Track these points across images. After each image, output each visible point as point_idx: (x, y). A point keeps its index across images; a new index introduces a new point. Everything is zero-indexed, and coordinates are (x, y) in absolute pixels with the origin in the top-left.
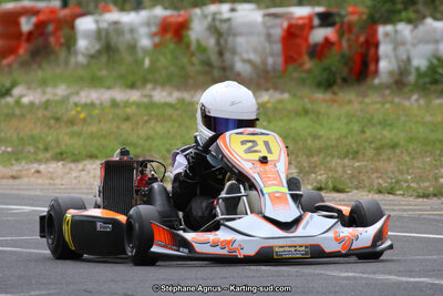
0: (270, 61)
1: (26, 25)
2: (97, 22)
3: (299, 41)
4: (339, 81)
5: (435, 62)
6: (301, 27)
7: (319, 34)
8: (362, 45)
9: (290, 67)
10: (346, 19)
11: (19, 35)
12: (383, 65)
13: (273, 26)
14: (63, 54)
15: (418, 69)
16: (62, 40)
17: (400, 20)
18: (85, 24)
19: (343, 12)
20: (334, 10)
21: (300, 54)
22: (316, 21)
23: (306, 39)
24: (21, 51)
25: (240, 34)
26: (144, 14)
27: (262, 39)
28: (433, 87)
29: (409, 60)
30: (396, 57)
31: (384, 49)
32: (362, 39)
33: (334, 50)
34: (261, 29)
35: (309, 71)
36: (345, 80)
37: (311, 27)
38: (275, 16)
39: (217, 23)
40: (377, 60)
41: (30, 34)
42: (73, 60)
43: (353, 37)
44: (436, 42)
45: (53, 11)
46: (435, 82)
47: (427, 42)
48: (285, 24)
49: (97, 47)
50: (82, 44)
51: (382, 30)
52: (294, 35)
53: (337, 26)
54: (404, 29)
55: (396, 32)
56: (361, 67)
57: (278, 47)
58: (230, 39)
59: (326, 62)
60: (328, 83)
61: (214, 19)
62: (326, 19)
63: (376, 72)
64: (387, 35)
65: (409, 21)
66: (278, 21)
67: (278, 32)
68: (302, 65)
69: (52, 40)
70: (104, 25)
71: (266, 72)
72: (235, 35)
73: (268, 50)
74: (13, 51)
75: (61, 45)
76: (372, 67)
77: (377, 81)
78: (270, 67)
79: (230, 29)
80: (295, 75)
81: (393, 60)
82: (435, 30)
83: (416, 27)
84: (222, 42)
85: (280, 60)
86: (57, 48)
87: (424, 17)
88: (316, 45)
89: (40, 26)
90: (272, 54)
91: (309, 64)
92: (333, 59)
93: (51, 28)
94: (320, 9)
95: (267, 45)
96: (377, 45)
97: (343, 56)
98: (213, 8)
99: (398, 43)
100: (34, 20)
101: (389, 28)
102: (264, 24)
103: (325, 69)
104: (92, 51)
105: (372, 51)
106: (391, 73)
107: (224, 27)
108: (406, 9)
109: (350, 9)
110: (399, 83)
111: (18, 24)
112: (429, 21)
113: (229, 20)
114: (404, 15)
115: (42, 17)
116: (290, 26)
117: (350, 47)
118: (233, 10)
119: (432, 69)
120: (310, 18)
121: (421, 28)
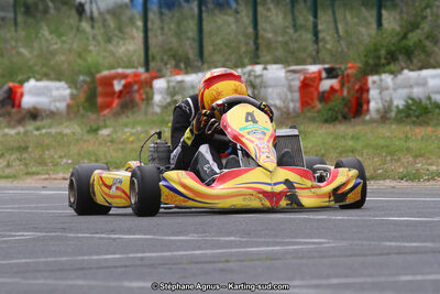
0: (291, 105)
1: (118, 86)
2: (168, 82)
3: (312, 89)
4: (340, 118)
5: (410, 102)
6: (313, 79)
7: (326, 84)
8: (357, 91)
9: (306, 109)
10: (346, 73)
11: (113, 93)
12: (373, 105)
13: (292, 80)
14: (143, 106)
15: (397, 107)
16: (144, 96)
17: (385, 72)
18: (159, 84)
19: (343, 67)
20: (337, 66)
21: (312, 100)
22: (324, 75)
23: (317, 88)
24: (114, 105)
25: (270, 86)
26: (200, 74)
27: (285, 89)
28: (409, 120)
29: (391, 101)
30: (382, 99)
31: (373, 93)
32: (357, 87)
33: (337, 95)
34: (284, 82)
35: (319, 112)
36: (345, 117)
37: (321, 79)
38: (294, 72)
39: (252, 78)
40: (368, 102)
41: (121, 92)
42: (150, 111)
43: (350, 85)
44: (411, 87)
45: (136, 75)
46: (408, 116)
47: (405, 87)
48: (302, 78)
49: (168, 100)
50: (157, 98)
51: (371, 79)
52: (307, 85)
53: (339, 78)
54: (387, 78)
55: (381, 80)
56: (356, 107)
57: (297, 95)
58: (263, 89)
59: (331, 104)
60: (332, 119)
61: (249, 75)
62: (331, 73)
63: (368, 110)
64: (374, 82)
65: (392, 73)
66: (297, 75)
67: (297, 84)
68: (313, 107)
69: (136, 96)
70: (172, 84)
71: (288, 114)
72: (265, 87)
73: (289, 97)
74: (108, 105)
75: (143, 100)
76: (365, 107)
77: (368, 117)
78: (291, 110)
79: (262, 82)
80: (308, 114)
81: (380, 102)
82: (409, 78)
83: (396, 76)
84: (256, 92)
85: (298, 105)
86: (140, 103)
87: (402, 69)
88: (324, 93)
89: (127, 86)
90: (293, 101)
91: (319, 106)
92: (336, 102)
93: (136, 87)
94: (327, 66)
95: (289, 94)
96: (368, 90)
97: (344, 99)
98: (249, 68)
99: (382, 89)
100: (123, 82)
101: (375, 78)
102: (286, 77)
103: (330, 109)
104: (165, 103)
105: (365, 96)
106: (378, 111)
107: (258, 81)
108: (388, 64)
109: (350, 65)
110: (384, 117)
111: (112, 85)
112: (406, 71)
113: (261, 76)
114: (387, 68)
115: (129, 80)
116: (305, 79)
117: (348, 92)
118: (265, 69)
119: (408, 107)
120: (319, 72)
121: (400, 77)
